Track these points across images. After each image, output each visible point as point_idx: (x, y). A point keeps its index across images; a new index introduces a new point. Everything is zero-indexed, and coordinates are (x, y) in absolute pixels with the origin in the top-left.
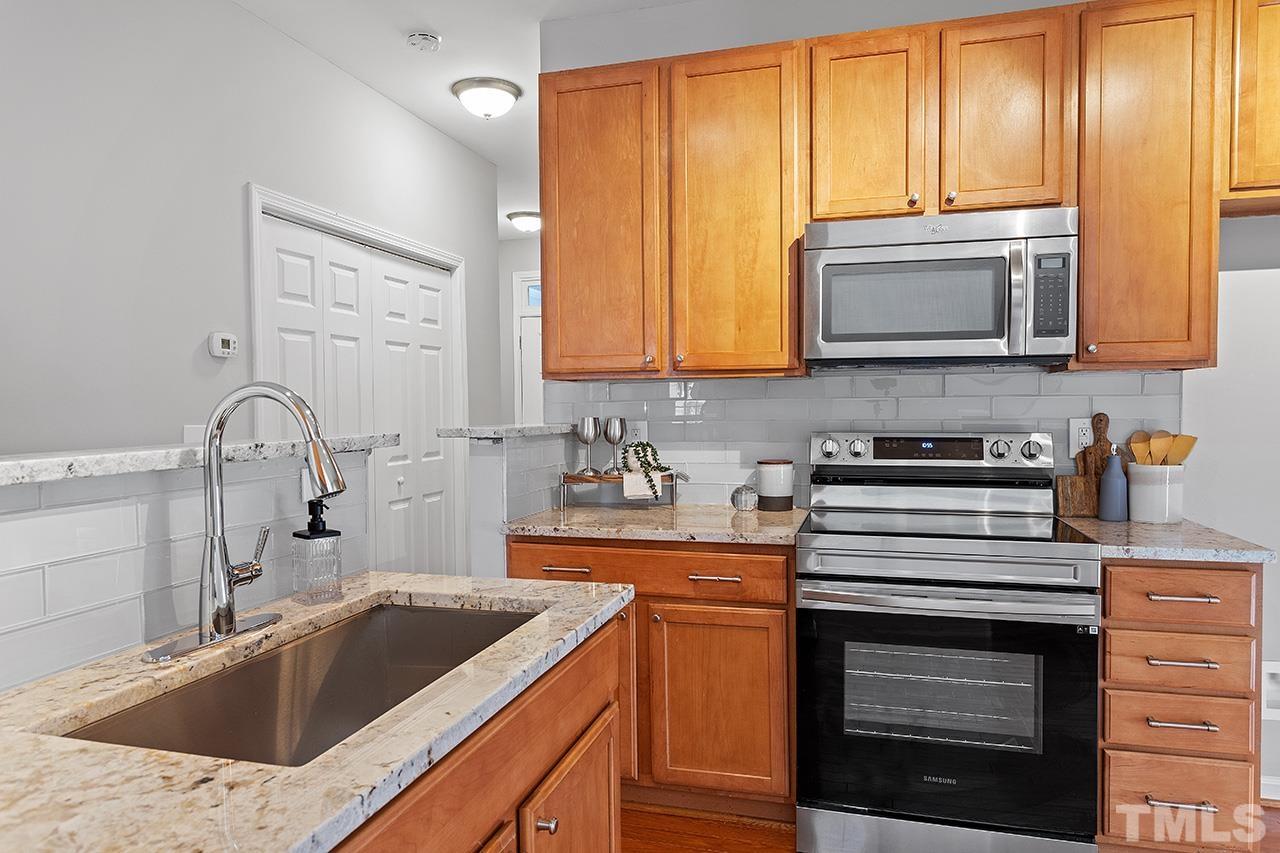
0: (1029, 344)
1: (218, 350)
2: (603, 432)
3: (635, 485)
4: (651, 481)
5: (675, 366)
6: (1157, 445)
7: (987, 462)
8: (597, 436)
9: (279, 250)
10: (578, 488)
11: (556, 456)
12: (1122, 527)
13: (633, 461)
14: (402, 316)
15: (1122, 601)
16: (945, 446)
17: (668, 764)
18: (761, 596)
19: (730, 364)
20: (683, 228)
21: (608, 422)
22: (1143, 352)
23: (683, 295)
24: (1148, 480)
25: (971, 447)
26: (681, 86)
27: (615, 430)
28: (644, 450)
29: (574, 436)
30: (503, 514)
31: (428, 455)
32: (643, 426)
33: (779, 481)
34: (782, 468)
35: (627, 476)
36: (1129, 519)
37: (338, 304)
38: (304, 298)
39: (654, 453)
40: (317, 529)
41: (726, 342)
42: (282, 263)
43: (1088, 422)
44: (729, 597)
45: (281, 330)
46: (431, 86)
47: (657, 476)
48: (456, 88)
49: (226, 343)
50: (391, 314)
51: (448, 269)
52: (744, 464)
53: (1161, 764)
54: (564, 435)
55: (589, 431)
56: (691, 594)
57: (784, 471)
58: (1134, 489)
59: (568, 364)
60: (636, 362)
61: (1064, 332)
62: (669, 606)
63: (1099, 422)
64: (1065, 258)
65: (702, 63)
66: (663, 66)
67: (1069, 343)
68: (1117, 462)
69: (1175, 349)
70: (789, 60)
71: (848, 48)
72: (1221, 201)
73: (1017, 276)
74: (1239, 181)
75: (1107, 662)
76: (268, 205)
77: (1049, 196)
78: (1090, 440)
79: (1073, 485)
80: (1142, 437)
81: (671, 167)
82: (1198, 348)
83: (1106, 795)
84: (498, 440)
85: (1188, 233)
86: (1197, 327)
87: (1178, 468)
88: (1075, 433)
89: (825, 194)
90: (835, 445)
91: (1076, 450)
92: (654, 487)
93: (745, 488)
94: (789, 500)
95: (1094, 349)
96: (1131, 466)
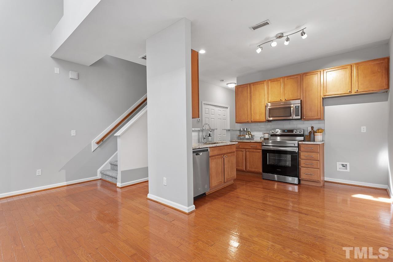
0: (294, 117)
2: (244, 130)
3: (247, 136)
5: (251, 121)
6: (320, 130)
7: (294, 133)
9: (205, 108)
10: (241, 137)
11: (238, 133)
13: (247, 134)
14: (220, 115)
15: (302, 149)
16: (289, 131)
17: (248, 168)
18: (259, 149)
19: (258, 121)
20: (252, 104)
21: (244, 129)
22: (312, 118)
23: (252, 112)
24: (317, 135)
25: (292, 131)
26: (252, 86)
27: (245, 130)
29: (240, 130)
31: (224, 135)
32: (250, 129)
33: (267, 136)
34: (267, 134)
35: (246, 135)
36: (314, 141)
37: (212, 114)
38: (208, 114)
39: (250, 133)
40: (210, 136)
41: (257, 118)
43: (311, 128)
44: (255, 148)
45: (205, 118)
46: (224, 84)
47: (250, 135)
48: (227, 84)
49: (200, 120)
51: (227, 108)
52: (263, 134)
53: (307, 169)
54: (239, 130)
55: (242, 130)
56: (251, 148)
57: (267, 135)
58: (315, 136)
59: (238, 122)
60: (246, 121)
61: (299, 116)
62: (248, 150)
63: (312, 128)
64: (299, 106)
65: (254, 84)
66: (250, 84)
67: (299, 117)
68: (312, 133)
69: (316, 117)
70: (265, 83)
71: (272, 80)
72: (323, 98)
73: (292, 109)
74: (324, 95)
75: (300, 156)
76: (204, 103)
77: (299, 98)
78: (311, 130)
79: (308, 136)
80: (319, 129)
81: (251, 96)
82: (319, 117)
83: (301, 173)
84: (229, 130)
85: (318, 102)
86: (319, 114)
87: (321, 134)
88: (309, 129)
89: (270, 99)
90: (273, 131)
91: (309, 131)
92: (249, 137)
93: (262, 137)
94: (268, 139)
95: (304, 118)
96: (315, 133)
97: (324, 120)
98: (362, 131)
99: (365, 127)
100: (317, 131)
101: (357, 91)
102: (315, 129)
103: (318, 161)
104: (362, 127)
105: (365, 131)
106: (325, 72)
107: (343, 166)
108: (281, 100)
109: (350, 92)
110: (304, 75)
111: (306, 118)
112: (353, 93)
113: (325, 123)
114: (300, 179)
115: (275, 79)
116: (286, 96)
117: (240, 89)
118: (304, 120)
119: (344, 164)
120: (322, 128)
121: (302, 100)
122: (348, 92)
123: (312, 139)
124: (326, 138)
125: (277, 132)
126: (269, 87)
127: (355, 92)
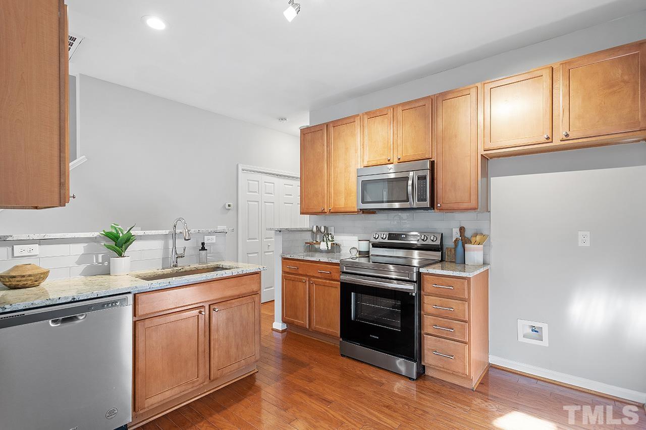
0: (415, 204)
1: (227, 207)
2: (318, 229)
3: (323, 246)
4: (327, 244)
5: (330, 211)
8: (317, 231)
9: (248, 180)
11: (307, 237)
12: (462, 265)
13: (325, 239)
15: (428, 287)
17: (314, 324)
19: (343, 210)
21: (320, 228)
22: (455, 206)
24: (470, 250)
27: (323, 229)
28: (328, 236)
30: (281, 252)
32: (332, 228)
33: (364, 246)
34: (364, 242)
35: (321, 242)
36: (465, 263)
39: (332, 237)
40: (203, 248)
42: (249, 183)
43: (458, 230)
44: (328, 278)
45: (248, 201)
47: (329, 244)
49: (229, 205)
50: (286, 195)
53: (439, 341)
54: (308, 231)
55: (315, 229)
56: (320, 276)
58: (466, 252)
59: (305, 211)
61: (426, 200)
62: (316, 279)
63: (462, 230)
64: (426, 176)
65: (336, 123)
66: (327, 125)
67: (427, 204)
68: (460, 243)
69: (465, 205)
70: (357, 120)
71: (372, 115)
72: (482, 155)
73: (410, 182)
74: (487, 147)
75: (423, 305)
76: (244, 168)
77: (427, 156)
78: (458, 236)
79: (451, 251)
80: (476, 235)
81: (329, 153)
82: (473, 204)
83: (424, 350)
84: (280, 231)
85: (469, 166)
86: (473, 197)
87: (481, 246)
88: (454, 234)
89: (366, 159)
90: (377, 236)
91: (454, 239)
92: (327, 246)
93: (354, 248)
94: (368, 252)
95: (439, 205)
96: (466, 245)
97: (489, 212)
98: (580, 244)
99: (588, 233)
100: (473, 239)
101: (567, 135)
102: (468, 234)
103: (465, 322)
104: (580, 233)
105: (587, 244)
106: (488, 87)
107: (534, 330)
108: (389, 160)
109: (548, 138)
110: (440, 99)
111: (444, 206)
112: (557, 142)
113: (490, 220)
114: (423, 364)
115: (376, 111)
116: (400, 152)
117: (309, 137)
118: (441, 209)
119: (537, 324)
120: (485, 233)
121: (434, 161)
122: (544, 140)
123: (459, 259)
124: (493, 259)
125: (384, 238)
126: (366, 131)
127: (561, 141)
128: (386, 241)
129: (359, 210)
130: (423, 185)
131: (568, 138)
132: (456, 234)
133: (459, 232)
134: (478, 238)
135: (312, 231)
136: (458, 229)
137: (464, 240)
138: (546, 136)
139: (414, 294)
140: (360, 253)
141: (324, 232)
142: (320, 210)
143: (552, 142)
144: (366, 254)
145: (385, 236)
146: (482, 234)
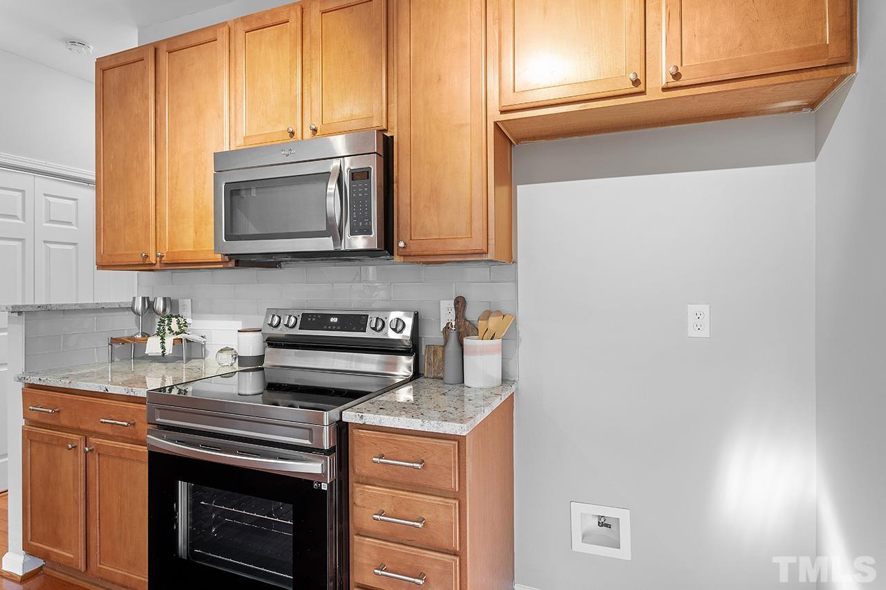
0: (347, 241)
4: (164, 343)
5: (160, 259)
6: (491, 322)
7: (369, 334)
8: (146, 309)
12: (458, 388)
16: (346, 321)
19: (189, 258)
21: (154, 301)
23: (165, 209)
24: (476, 352)
25: (357, 321)
26: (164, 58)
32: (188, 303)
34: (253, 334)
35: (151, 339)
36: (463, 382)
41: (189, 243)
44: (130, 436)
55: (139, 306)
57: (251, 338)
61: (369, 231)
62: (100, 441)
64: (368, 171)
66: (156, 48)
67: (372, 240)
69: (460, 246)
70: (222, 35)
71: (256, 23)
72: (496, 123)
73: (331, 187)
74: (505, 105)
75: (352, 510)
77: (376, 125)
79: (435, 353)
80: (487, 315)
81: (160, 117)
82: (477, 243)
84: (20, 313)
86: (478, 224)
87: (497, 342)
88: (443, 312)
89: (242, 130)
90: (276, 319)
91: (443, 325)
92: (163, 347)
93: (226, 349)
94: (261, 359)
95: (402, 244)
96: (464, 339)
97: (515, 262)
98: (692, 332)
99: (705, 308)
100: (481, 325)
101: (677, 76)
102: (472, 314)
103: (453, 553)
104: (692, 309)
105: (705, 333)
109: (636, 82)
111: (414, 248)
112: (653, 94)
113: (516, 281)
116: (317, 113)
117: (113, 76)
118: (407, 256)
119: (609, 512)
120: (506, 308)
121: (392, 137)
122: (628, 87)
123: (450, 373)
124: (522, 370)
125: (290, 325)
126: (241, 60)
127: (664, 89)
128: (297, 331)
129: (227, 258)
130: (363, 192)
131: (678, 83)
132: (447, 315)
133: (453, 310)
134: (493, 322)
135: (132, 309)
136: (452, 302)
137: (463, 329)
138: (632, 76)
139: (324, 487)
140: (242, 360)
141: (164, 310)
142: (139, 260)
143: (643, 93)
144: (256, 364)
145: (293, 320)
146: (498, 313)
